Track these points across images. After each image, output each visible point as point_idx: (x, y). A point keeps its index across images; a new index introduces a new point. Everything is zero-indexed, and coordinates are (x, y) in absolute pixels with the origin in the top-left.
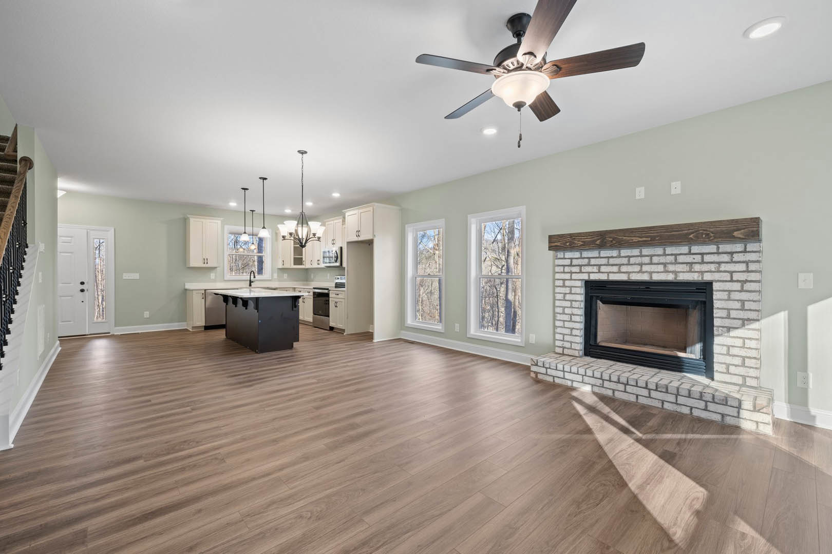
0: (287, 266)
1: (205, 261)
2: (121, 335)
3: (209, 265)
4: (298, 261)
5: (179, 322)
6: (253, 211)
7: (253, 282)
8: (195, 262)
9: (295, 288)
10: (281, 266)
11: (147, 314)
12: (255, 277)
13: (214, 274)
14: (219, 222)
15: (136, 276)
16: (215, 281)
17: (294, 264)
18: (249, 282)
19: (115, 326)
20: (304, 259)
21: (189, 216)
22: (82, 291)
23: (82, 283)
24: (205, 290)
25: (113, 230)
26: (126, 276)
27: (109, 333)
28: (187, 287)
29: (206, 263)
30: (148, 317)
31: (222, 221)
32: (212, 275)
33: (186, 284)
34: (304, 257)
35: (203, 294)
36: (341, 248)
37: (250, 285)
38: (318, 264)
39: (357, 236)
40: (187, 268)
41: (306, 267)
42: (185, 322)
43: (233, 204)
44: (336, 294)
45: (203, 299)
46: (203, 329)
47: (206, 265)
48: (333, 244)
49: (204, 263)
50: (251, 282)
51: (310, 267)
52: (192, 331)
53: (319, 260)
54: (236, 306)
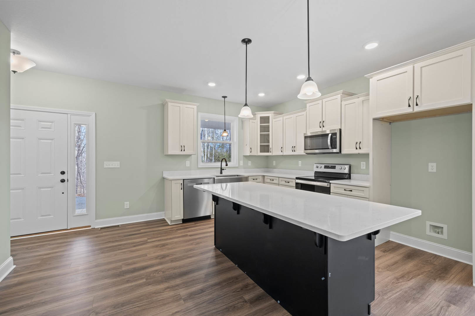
0: (254, 153)
1: (183, 149)
2: (101, 228)
3: (186, 152)
4: (265, 148)
5: (157, 211)
6: (225, 97)
7: (223, 169)
8: (173, 149)
9: (264, 176)
10: (248, 153)
11: (127, 205)
12: (227, 165)
13: (189, 162)
14: (195, 107)
15: (116, 164)
16: (189, 169)
17: (261, 152)
18: (220, 169)
19: (96, 220)
20: (270, 147)
21: (167, 100)
22: (63, 181)
23: (63, 173)
24: (184, 180)
25: (94, 115)
26: (108, 165)
27: (90, 226)
28: (165, 176)
29: (183, 150)
30: (128, 207)
31: (198, 107)
32: (188, 163)
33: (164, 172)
34: (270, 144)
35: (181, 184)
36: (340, 130)
37: (221, 173)
38: (294, 151)
39: (409, 106)
40: (165, 155)
41: (274, 154)
42: (164, 212)
43: (212, 85)
44: (345, 190)
45: (182, 189)
46: (182, 223)
47: (183, 153)
48: (320, 127)
49: (182, 151)
50: (222, 169)
51: (281, 154)
52: (170, 224)
53: (295, 147)
54: (238, 213)
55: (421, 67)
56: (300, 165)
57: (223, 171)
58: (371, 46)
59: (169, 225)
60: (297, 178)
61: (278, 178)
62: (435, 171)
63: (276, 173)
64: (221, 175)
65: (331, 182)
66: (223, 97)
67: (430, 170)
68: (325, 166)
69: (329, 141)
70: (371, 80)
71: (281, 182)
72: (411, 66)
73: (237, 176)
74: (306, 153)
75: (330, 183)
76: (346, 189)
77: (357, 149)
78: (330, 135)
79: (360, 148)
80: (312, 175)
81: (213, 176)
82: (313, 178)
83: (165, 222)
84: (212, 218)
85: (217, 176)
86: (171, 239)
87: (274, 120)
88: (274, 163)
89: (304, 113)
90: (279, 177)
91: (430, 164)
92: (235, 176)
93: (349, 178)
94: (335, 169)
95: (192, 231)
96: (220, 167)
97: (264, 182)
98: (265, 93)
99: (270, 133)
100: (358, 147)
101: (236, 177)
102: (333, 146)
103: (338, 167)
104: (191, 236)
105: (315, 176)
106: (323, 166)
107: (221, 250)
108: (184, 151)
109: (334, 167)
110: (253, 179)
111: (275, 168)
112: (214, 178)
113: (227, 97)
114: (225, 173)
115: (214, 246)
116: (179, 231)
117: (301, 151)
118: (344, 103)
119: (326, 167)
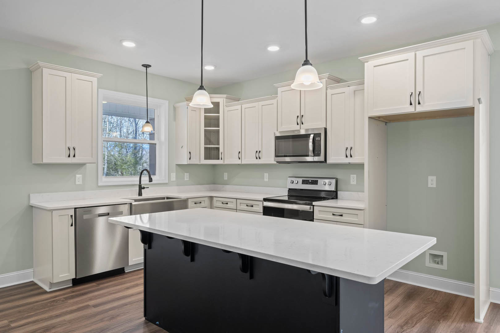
0: (194, 161)
1: (71, 152)
3: (76, 159)
4: (213, 153)
5: (18, 270)
6: (147, 66)
7: (144, 188)
9: (211, 198)
10: (185, 162)
12: (151, 180)
14: (95, 80)
16: (81, 188)
17: (206, 158)
18: (137, 188)
20: (221, 150)
21: (41, 63)
24: (75, 208)
28: (33, 202)
29: (72, 155)
31: (99, 80)
33: (32, 196)
34: (221, 147)
35: (72, 216)
36: (326, 130)
37: (140, 194)
38: (258, 158)
39: (411, 104)
40: (34, 164)
41: (226, 163)
42: (31, 270)
43: (129, 44)
44: (333, 215)
45: (72, 225)
46: (71, 285)
47: (71, 160)
48: (298, 124)
49: (69, 156)
50: (141, 188)
51: (239, 162)
52: (48, 290)
53: (260, 152)
54: (193, 260)
55: (424, 57)
56: (266, 179)
57: (142, 190)
58: (369, 20)
59: (45, 292)
60: (265, 200)
61: (235, 200)
62: (434, 186)
63: (229, 192)
64: (140, 197)
65: (314, 203)
66: (143, 65)
67: (430, 186)
68: (303, 180)
69: (311, 144)
70: (366, 64)
71: (240, 205)
72: (413, 53)
73: (168, 198)
74: (277, 162)
75: (314, 206)
76: (335, 214)
77: (347, 157)
78: (312, 136)
79: (351, 156)
80: (283, 194)
81: (129, 201)
82: (286, 198)
83: (36, 287)
84: (126, 272)
85: (136, 201)
86: (57, 316)
87: (227, 109)
88: (226, 176)
89: (274, 101)
90: (237, 199)
91: (430, 178)
92: (164, 198)
93: (336, 197)
94: (317, 184)
95: (95, 298)
96: (138, 183)
97: (211, 207)
98: (215, 66)
99: (221, 128)
100: (349, 155)
101: (166, 200)
102: (316, 152)
103: (320, 182)
104: (95, 306)
105: (288, 196)
106: (300, 180)
107: (158, 323)
108: (74, 156)
109: (315, 182)
110: (195, 203)
111: (226, 183)
112: (131, 204)
113: (150, 66)
114: (146, 194)
115: (144, 319)
116: (71, 301)
117: (269, 158)
118: (330, 92)
119: (304, 182)
